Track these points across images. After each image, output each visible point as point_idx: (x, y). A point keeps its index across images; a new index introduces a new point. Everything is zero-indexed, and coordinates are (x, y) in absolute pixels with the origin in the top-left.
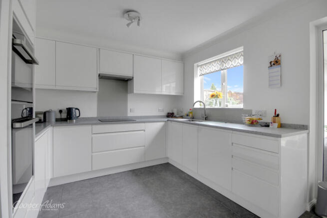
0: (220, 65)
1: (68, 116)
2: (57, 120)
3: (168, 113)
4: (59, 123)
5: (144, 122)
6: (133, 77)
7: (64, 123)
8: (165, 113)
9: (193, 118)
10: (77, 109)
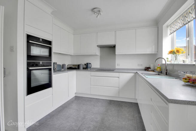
0: (183, 21)
1: (87, 67)
2: (83, 68)
3: (145, 67)
4: (84, 70)
5: (119, 72)
6: (115, 45)
7: (85, 70)
8: (143, 68)
9: (161, 73)
10: (90, 63)
